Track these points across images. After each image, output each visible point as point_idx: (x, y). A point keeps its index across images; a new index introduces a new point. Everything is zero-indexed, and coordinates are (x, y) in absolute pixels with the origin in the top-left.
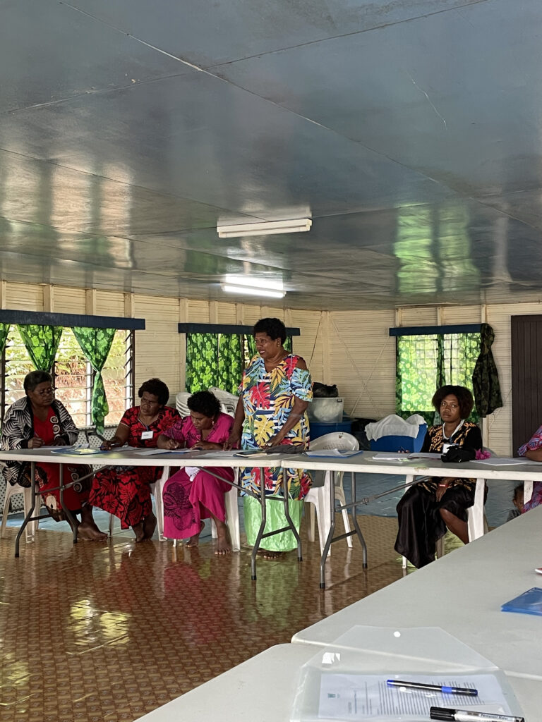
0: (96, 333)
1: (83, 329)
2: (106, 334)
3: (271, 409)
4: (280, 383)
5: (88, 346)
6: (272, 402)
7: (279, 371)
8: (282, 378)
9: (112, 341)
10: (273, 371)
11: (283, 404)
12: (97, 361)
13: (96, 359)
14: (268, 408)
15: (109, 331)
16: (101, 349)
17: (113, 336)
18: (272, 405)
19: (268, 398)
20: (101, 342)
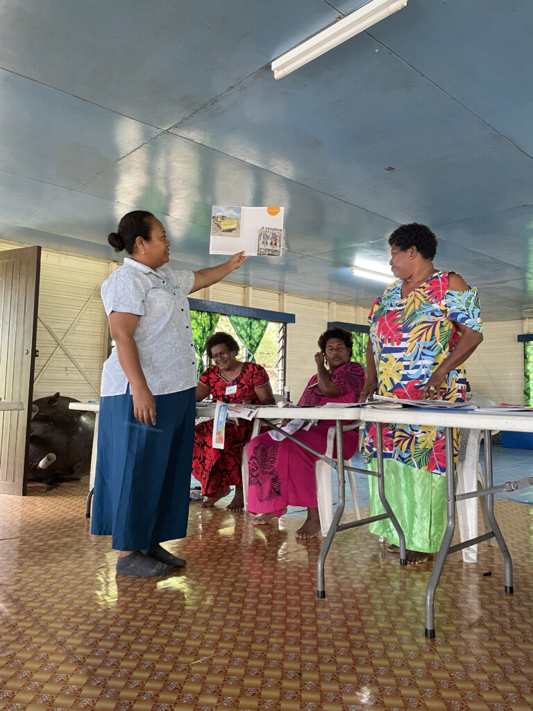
0: (251, 323)
1: (239, 318)
2: (261, 325)
3: (403, 345)
4: (417, 308)
5: (243, 332)
6: (405, 335)
7: (418, 295)
8: (421, 302)
9: (265, 330)
10: (410, 295)
11: (422, 335)
12: (251, 346)
13: (250, 344)
14: (398, 344)
15: (263, 322)
16: (255, 337)
17: (265, 327)
18: (405, 340)
19: (400, 330)
20: (256, 331)
